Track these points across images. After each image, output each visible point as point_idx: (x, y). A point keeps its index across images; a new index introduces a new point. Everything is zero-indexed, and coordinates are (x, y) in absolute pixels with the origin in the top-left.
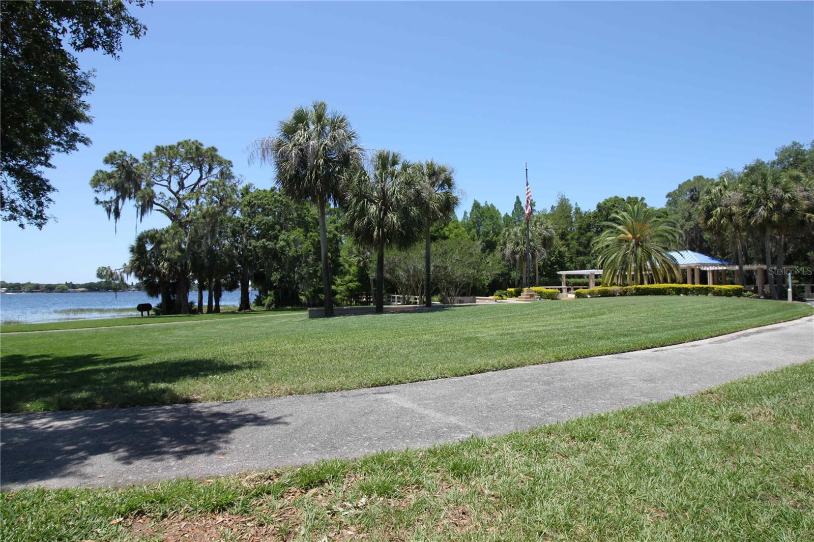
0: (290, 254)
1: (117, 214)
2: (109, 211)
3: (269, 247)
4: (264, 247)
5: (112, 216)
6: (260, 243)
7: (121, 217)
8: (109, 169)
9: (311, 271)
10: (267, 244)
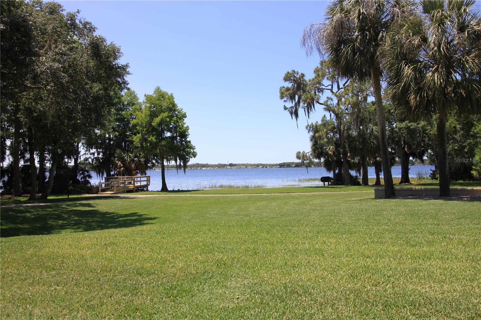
0: (431, 132)
1: (297, 115)
2: (291, 113)
3: (412, 127)
4: (408, 128)
5: (294, 117)
6: (403, 125)
7: (299, 116)
8: (289, 85)
9: (456, 148)
10: (409, 125)
